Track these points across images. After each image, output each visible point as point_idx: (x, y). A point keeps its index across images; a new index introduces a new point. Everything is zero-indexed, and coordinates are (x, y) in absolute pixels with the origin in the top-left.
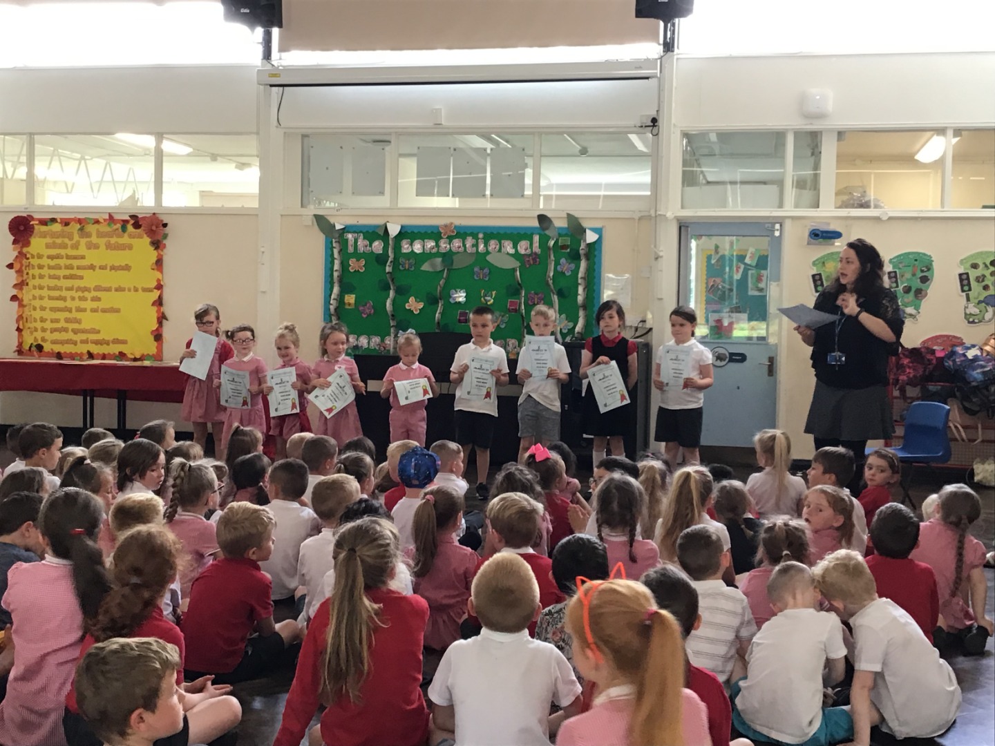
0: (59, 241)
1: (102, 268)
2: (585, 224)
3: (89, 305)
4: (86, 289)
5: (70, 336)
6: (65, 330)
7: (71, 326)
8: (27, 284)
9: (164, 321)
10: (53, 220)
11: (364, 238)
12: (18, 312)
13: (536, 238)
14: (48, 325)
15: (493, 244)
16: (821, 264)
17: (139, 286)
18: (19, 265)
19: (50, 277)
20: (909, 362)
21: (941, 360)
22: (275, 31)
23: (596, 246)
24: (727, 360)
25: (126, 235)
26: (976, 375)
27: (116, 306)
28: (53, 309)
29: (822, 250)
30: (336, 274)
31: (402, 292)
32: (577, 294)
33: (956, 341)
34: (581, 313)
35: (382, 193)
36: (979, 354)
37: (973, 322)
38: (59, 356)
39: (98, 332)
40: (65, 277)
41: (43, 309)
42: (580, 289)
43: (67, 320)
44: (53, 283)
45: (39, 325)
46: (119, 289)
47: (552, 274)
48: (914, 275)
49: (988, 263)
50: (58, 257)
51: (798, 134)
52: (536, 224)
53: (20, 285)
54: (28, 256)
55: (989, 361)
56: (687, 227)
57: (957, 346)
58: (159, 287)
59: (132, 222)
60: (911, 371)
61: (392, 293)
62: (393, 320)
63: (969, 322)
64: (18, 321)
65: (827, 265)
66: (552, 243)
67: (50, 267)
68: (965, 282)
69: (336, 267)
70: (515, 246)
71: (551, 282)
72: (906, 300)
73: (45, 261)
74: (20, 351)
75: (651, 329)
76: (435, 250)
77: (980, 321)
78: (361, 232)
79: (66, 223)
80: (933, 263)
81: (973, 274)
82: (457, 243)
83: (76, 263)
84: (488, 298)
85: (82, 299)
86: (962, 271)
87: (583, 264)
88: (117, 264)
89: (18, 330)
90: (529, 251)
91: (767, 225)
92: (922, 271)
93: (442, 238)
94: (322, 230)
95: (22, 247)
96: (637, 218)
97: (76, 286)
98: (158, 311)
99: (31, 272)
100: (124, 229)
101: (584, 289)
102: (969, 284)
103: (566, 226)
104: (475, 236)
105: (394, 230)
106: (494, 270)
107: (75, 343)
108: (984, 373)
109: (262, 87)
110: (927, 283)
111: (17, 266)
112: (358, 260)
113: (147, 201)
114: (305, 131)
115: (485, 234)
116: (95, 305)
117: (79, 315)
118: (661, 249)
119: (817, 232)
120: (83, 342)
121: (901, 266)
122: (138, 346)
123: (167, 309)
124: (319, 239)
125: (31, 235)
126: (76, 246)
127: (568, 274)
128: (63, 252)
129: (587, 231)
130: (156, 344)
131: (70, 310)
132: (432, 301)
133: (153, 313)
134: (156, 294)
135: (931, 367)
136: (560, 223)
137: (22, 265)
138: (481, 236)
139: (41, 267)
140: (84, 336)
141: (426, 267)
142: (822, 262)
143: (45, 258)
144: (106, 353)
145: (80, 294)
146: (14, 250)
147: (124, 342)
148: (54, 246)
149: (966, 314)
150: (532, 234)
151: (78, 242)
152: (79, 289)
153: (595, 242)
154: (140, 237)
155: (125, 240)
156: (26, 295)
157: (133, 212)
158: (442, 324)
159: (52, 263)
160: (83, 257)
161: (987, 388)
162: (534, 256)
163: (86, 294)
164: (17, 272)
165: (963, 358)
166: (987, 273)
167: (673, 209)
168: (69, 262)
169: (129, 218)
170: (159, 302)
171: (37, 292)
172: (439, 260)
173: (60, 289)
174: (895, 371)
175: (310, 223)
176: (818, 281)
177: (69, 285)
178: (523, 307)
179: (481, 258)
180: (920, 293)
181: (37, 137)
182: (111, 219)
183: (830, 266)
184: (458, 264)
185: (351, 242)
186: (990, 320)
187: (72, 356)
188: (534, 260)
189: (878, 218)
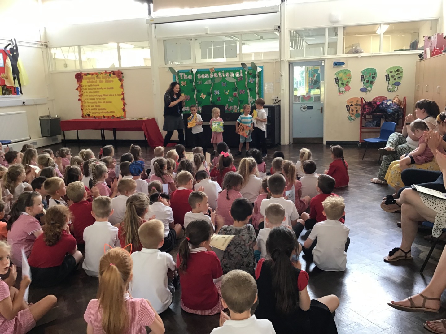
0: (91, 80)
1: (105, 88)
2: (257, 65)
3: (102, 101)
5: (98, 111)
6: (96, 109)
7: (97, 108)
8: (83, 95)
9: (125, 105)
10: (88, 74)
11: (186, 74)
12: (81, 104)
13: (241, 71)
14: (91, 108)
15: (227, 74)
16: (338, 74)
17: (117, 94)
18: (80, 88)
19: (90, 92)
20: (367, 107)
21: (378, 106)
22: (152, 5)
23: (261, 73)
24: (307, 109)
25: (111, 77)
26: (390, 111)
27: (110, 101)
28: (92, 103)
29: (338, 69)
31: (199, 92)
32: (255, 90)
33: (385, 99)
34: (257, 96)
35: (190, 59)
36: (391, 103)
37: (390, 91)
38: (95, 117)
39: (106, 109)
40: (94, 92)
41: (88, 103)
42: (257, 88)
43: (96, 106)
44: (91, 94)
45: (87, 108)
46: (111, 95)
47: (247, 83)
48: (370, 76)
49: (396, 71)
50: (91, 86)
51: (329, 29)
52: (241, 66)
53: (81, 95)
54: (82, 86)
55: (394, 105)
56: (292, 64)
57: (384, 100)
58: (123, 94)
59: (112, 73)
60: (368, 110)
61: (196, 92)
62: (197, 101)
63: (389, 92)
64: (81, 107)
66: (246, 73)
67: (89, 89)
70: (235, 75)
71: (247, 86)
72: (367, 85)
73: (87, 87)
74: (83, 116)
75: (280, 100)
76: (209, 77)
77: (393, 91)
78: (184, 72)
79: (92, 74)
80: (377, 72)
81: (390, 75)
82: (215, 75)
83: (97, 87)
84: (227, 92)
85: (100, 99)
86: (386, 74)
87: (257, 79)
88: (109, 87)
89: (81, 109)
90: (239, 76)
91: (319, 62)
92: (373, 75)
93: (210, 73)
94: (172, 72)
95: (80, 83)
96: (274, 62)
97: (97, 95)
98: (123, 102)
99: (84, 91)
100: (110, 75)
101: (258, 88)
102: (389, 79)
103: (251, 66)
104: (221, 72)
105: (194, 71)
107: (99, 113)
108: (393, 109)
109: (149, 25)
110: (375, 79)
111: (79, 89)
112: (184, 82)
113: (117, 66)
114: (164, 39)
115: (224, 71)
116: (104, 101)
117: (99, 104)
118: (283, 72)
119: (336, 63)
120: (102, 113)
121: (365, 73)
122: (118, 113)
123: (126, 101)
124: (172, 75)
125: (82, 79)
126: (96, 82)
127: (252, 83)
128: (92, 84)
129: (258, 68)
130: (123, 112)
131: (96, 103)
132: (209, 94)
133: (122, 102)
134: (122, 96)
135: (375, 108)
136: (249, 65)
138: (223, 71)
139: (86, 89)
140: (101, 111)
141: (206, 83)
142: (338, 73)
143: (87, 86)
144: (109, 116)
145: (99, 97)
146: (77, 84)
147: (114, 112)
148: (89, 82)
149: (388, 89)
151: (97, 80)
152: (98, 96)
153: (261, 71)
154: (115, 78)
155: (111, 79)
156: (83, 98)
157: (113, 69)
158: (211, 102)
159: (90, 88)
160: (99, 85)
161: (394, 115)
162: (241, 77)
163: (101, 97)
164: (79, 91)
165: (386, 105)
166: (395, 74)
167: (287, 58)
168: (95, 87)
169: (111, 72)
170: (123, 99)
171: (86, 97)
172: (210, 80)
173: (92, 96)
174: (363, 110)
175: (168, 70)
176: (337, 80)
177: (96, 95)
178: (238, 95)
179: (224, 79)
180: (372, 82)
181: (81, 47)
182: (106, 72)
183: (341, 75)
184: (216, 81)
185: (181, 76)
186: (396, 90)
187: (99, 117)
188: (241, 79)
189: (357, 57)
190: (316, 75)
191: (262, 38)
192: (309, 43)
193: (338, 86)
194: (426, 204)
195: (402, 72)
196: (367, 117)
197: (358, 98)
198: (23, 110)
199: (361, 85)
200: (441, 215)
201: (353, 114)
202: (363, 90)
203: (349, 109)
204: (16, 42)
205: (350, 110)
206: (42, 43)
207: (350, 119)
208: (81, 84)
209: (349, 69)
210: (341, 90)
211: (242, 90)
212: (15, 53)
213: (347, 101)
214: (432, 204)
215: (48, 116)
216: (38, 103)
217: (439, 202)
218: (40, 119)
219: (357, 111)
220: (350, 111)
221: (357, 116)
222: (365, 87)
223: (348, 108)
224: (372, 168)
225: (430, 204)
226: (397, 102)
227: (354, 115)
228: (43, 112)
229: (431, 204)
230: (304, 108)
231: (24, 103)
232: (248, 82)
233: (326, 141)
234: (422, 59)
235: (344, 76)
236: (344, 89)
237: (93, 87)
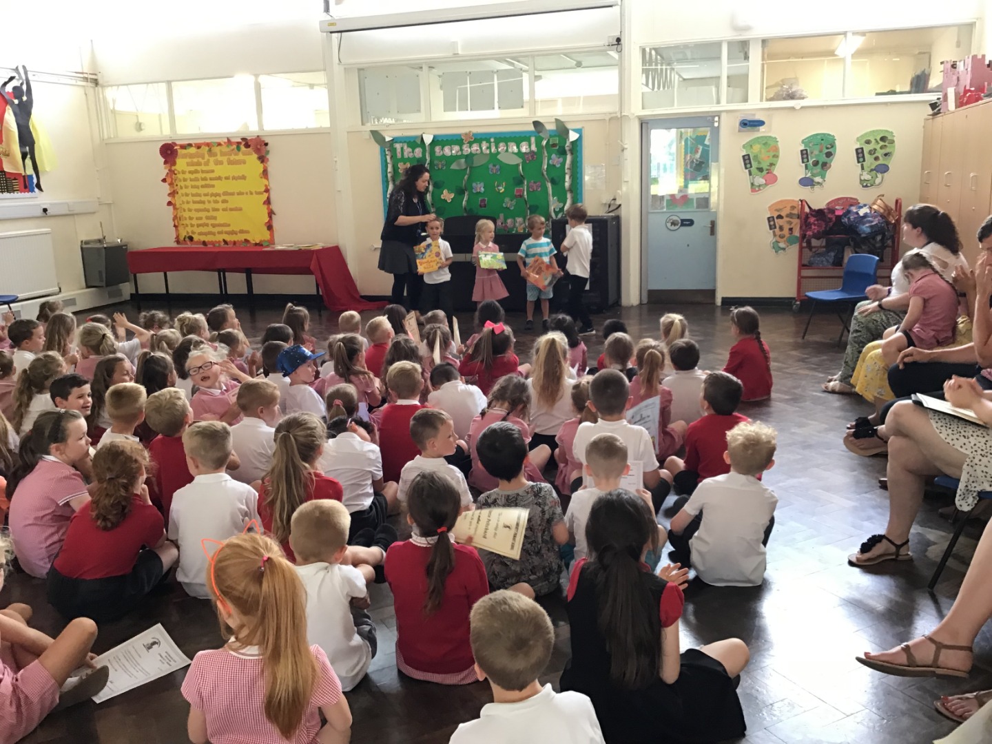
0: (195, 160)
1: (227, 178)
2: (569, 126)
3: (221, 206)
4: (217, 195)
5: (210, 229)
6: (207, 225)
7: (210, 222)
8: (177, 193)
9: (273, 216)
10: (190, 145)
11: (408, 147)
12: (173, 213)
13: (533, 139)
14: (194, 222)
15: (502, 147)
16: (749, 147)
17: (253, 191)
18: (170, 178)
19: (192, 187)
20: (815, 221)
21: (839, 218)
23: (578, 143)
24: (680, 224)
25: (240, 153)
26: (865, 229)
27: (238, 206)
28: (198, 210)
29: (750, 136)
30: (389, 175)
31: (438, 187)
32: (564, 181)
33: (853, 202)
34: (569, 196)
35: (419, 111)
36: (868, 211)
37: (866, 186)
38: (204, 243)
39: (229, 225)
40: (202, 186)
41: (190, 210)
42: (567, 178)
43: (208, 218)
44: (195, 191)
45: (188, 222)
46: (240, 194)
47: (546, 167)
48: (821, 151)
49: (878, 139)
50: (196, 172)
51: (730, 44)
52: (532, 128)
53: (173, 194)
54: (176, 172)
55: (875, 217)
56: (648, 123)
57: (852, 205)
58: (267, 191)
59: (243, 143)
60: (816, 227)
63: (863, 186)
64: (174, 220)
65: (754, 147)
66: (544, 143)
67: (191, 180)
68: (861, 155)
69: (390, 169)
70: (518, 147)
71: (545, 173)
72: (815, 172)
73: (187, 176)
74: (178, 242)
75: (620, 205)
76: (460, 153)
77: (872, 185)
78: (405, 142)
79: (199, 147)
80: (836, 142)
81: (867, 149)
82: (475, 147)
83: (208, 176)
84: (500, 188)
85: (216, 202)
86: (858, 146)
87: (569, 158)
88: (236, 175)
89: (175, 226)
90: (528, 151)
91: (708, 118)
92: (827, 148)
93: (464, 143)
94: (377, 141)
95: (171, 167)
96: (607, 118)
97: (210, 192)
98: (268, 208)
99: (179, 184)
100: (239, 148)
101: (570, 177)
102: (863, 157)
103: (555, 128)
104: (488, 141)
105: (428, 139)
106: (504, 167)
107: (214, 234)
108: (871, 227)
109: (325, 34)
110: (831, 157)
111: (169, 180)
112: (405, 164)
113: (253, 129)
114: (361, 66)
115: (495, 138)
116: (224, 206)
117: (214, 214)
118: (626, 143)
119: (745, 122)
120: (219, 233)
121: (810, 145)
122: (257, 235)
123: (274, 207)
124: (376, 148)
125: (176, 157)
126: (207, 164)
127: (558, 166)
128: (199, 168)
129: (571, 132)
130: (269, 232)
131: (208, 211)
132: (460, 192)
133: (264, 209)
134: (266, 195)
135: (831, 224)
136: (551, 127)
137: (172, 179)
138: (492, 140)
139: (185, 180)
140: (216, 230)
141: (454, 166)
142: (749, 145)
143: (187, 173)
144: (236, 240)
145: (213, 198)
146: (165, 168)
147: (247, 232)
148: (192, 164)
149: (861, 180)
150: (530, 137)
151: (209, 160)
152: (212, 195)
153: (577, 140)
154: (249, 154)
155: (240, 157)
156: (178, 200)
157: (244, 135)
158: (468, 209)
159: (193, 176)
160: (213, 171)
161: (874, 238)
162: (532, 153)
163: (218, 198)
164: (170, 184)
165: (856, 216)
166: (878, 147)
167: (636, 109)
168: (204, 175)
169: (240, 140)
170: (268, 202)
171: (185, 199)
172: (463, 160)
173: (199, 195)
174: (804, 228)
175: (368, 137)
176: (747, 160)
177: (206, 192)
178: (525, 193)
179: (494, 156)
180: (825, 166)
181: (173, 84)
182: (229, 142)
183: (757, 148)
184: (477, 163)
185: (399, 150)
186: (879, 184)
187: (213, 243)
188: (532, 156)
189: (793, 108)
190: (701, 147)
191: (579, 65)
192: (685, 77)
193: (750, 174)
194: (943, 436)
195: (892, 142)
196: (814, 242)
197: (793, 201)
198: (44, 228)
199: (801, 172)
200: (976, 461)
201: (782, 237)
202: (807, 182)
203: (775, 225)
204: (26, 73)
205: (775, 228)
206: (86, 76)
207: (776, 248)
208: (173, 168)
209: (773, 136)
210: (756, 184)
211: (535, 183)
212: (25, 98)
213: (769, 207)
214: (957, 436)
215: (100, 241)
216: (75, 212)
217: (971, 433)
218: (82, 248)
219: (791, 229)
220: (777, 230)
221: (790, 242)
222: (809, 175)
223: (772, 223)
224: (825, 357)
225: (951, 437)
226: (882, 211)
227: (785, 239)
228: (88, 231)
229: (954, 437)
230: (674, 223)
231: (45, 210)
232: (548, 164)
233: (723, 298)
234: (939, 112)
235: (763, 151)
236: (763, 181)
237: (199, 175)
